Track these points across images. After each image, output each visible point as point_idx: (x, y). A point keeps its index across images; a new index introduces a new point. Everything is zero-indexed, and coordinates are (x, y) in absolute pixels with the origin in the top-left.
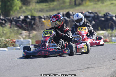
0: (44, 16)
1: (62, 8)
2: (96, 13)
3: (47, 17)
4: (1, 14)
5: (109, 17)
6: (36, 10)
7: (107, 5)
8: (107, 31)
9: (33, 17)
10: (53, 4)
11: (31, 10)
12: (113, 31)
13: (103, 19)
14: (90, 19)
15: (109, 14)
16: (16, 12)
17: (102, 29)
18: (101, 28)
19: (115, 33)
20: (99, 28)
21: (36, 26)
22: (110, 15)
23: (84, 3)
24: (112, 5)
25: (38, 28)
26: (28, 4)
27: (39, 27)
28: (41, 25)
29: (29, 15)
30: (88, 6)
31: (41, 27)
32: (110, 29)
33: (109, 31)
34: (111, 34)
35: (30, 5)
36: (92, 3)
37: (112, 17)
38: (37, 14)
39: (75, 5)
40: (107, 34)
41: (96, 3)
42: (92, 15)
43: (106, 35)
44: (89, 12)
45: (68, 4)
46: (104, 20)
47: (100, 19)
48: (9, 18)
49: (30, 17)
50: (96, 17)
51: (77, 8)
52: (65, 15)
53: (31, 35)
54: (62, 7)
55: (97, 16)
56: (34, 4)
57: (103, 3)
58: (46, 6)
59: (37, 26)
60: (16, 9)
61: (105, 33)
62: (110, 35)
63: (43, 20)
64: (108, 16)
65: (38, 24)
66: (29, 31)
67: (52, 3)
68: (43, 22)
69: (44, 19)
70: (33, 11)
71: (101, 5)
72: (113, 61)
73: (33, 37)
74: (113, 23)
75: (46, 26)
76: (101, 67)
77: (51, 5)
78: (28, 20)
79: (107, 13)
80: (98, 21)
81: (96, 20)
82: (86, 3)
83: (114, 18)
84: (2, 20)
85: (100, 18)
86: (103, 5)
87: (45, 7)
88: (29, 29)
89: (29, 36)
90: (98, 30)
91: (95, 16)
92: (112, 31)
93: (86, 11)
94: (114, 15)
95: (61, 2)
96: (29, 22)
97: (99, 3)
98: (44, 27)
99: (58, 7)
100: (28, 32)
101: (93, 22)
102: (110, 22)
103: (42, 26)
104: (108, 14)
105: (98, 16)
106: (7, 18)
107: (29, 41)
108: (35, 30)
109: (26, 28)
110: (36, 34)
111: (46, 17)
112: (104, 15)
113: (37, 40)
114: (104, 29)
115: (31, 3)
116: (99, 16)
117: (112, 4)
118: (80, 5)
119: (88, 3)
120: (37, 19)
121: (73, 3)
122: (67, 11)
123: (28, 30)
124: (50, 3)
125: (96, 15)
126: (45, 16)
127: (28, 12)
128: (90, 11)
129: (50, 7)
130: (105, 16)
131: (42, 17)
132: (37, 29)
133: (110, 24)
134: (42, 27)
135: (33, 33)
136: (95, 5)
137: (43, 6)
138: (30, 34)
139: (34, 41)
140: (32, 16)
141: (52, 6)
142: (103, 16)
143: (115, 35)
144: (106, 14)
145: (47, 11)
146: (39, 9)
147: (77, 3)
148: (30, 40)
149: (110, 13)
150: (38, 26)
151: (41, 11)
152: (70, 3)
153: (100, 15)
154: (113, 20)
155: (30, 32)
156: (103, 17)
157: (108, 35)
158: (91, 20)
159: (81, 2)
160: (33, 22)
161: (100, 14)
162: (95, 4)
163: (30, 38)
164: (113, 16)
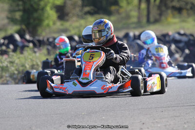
2: (192, 35)
4: (27, 32)
14: (181, 45)
16: (47, 30)
48: (41, 38)
50: (192, 42)
60: (48, 25)
81: (191, 48)
84: (29, 41)
101: (187, 51)
106: (37, 38)
125: (192, 38)
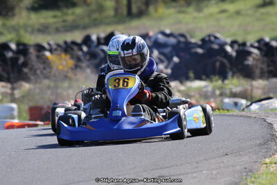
0: (49, 44)
1: (96, 23)
3: (58, 45)
5: (216, 47)
6: (30, 29)
7: (211, 15)
8: (212, 81)
9: (21, 47)
10: (73, 14)
11: (15, 29)
12: (226, 82)
13: (200, 51)
15: (216, 38)
17: (198, 78)
18: (194, 73)
19: (230, 86)
20: (191, 75)
21: (31, 69)
22: (217, 41)
23: (151, 9)
24: (224, 15)
25: (35, 74)
26: (10, 14)
27: (38, 72)
28: (41, 66)
29: (11, 41)
30: (161, 18)
31: (42, 72)
32: (217, 77)
33: (216, 81)
34: (220, 88)
35: (14, 15)
36: (172, 11)
37: (222, 46)
38: (31, 39)
39: (130, 14)
40: (210, 89)
41: (183, 9)
42: (172, 41)
43: (207, 92)
44: (163, 33)
45: (111, 13)
46: (202, 54)
47: (193, 50)
49: (13, 46)
51: (135, 23)
52: (102, 41)
53: (17, 93)
54: (95, 20)
55: (184, 43)
56: (24, 13)
57: (199, 10)
58: (55, 17)
59: (33, 70)
61: (206, 87)
62: (218, 92)
63: (47, 54)
64: (212, 42)
65: (33, 63)
66: (12, 83)
67: (70, 11)
68: (47, 58)
69: (51, 51)
70: (22, 32)
71: (196, 14)
72: (225, 159)
73: (23, 97)
74: (225, 61)
75: (55, 68)
76: (195, 175)
77: (66, 14)
78: (10, 55)
79: (209, 36)
80: (187, 57)
82: (156, 10)
83: (229, 49)
85: (192, 48)
86: (201, 15)
87: (51, 20)
88: (12, 75)
89: (12, 94)
90: (188, 78)
91: (179, 42)
92: (223, 81)
93: (156, 30)
94: (229, 41)
95: (93, 7)
96: (11, 59)
97: (191, 9)
98: (50, 72)
99: (86, 21)
100: (9, 85)
102: (219, 58)
103: (44, 68)
104: (212, 39)
105: (188, 43)
107: (12, 109)
108: (27, 79)
109: (5, 75)
110: (30, 90)
111: (54, 47)
112: (203, 40)
113: (32, 104)
114: (204, 77)
115: (17, 11)
116: (191, 43)
117: (223, 11)
118: (141, 14)
119: (162, 10)
120: (32, 50)
121: (124, 11)
122: (109, 30)
123: (8, 80)
124: (65, 10)
126: (52, 42)
127: (10, 33)
128: (168, 31)
129: (64, 21)
130: (205, 42)
131: (46, 46)
132: (32, 77)
133: (218, 64)
134: (45, 72)
135: (23, 88)
136: (181, 16)
137: (47, 17)
138: (13, 89)
139: (25, 107)
140: (18, 44)
141: (70, 18)
142: (200, 43)
143: (231, 92)
144: (207, 39)
145: (57, 30)
146: (37, 26)
147: (134, 9)
148: (14, 106)
149: (218, 35)
150: (35, 70)
151: (44, 29)
152: (116, 10)
153: (193, 41)
154: (226, 52)
155: (15, 85)
156: (200, 47)
157: (213, 92)
158: (171, 52)
159: (143, 7)
160: (22, 60)
161: (192, 37)
162: (180, 12)
163: (13, 100)
164: (226, 44)
